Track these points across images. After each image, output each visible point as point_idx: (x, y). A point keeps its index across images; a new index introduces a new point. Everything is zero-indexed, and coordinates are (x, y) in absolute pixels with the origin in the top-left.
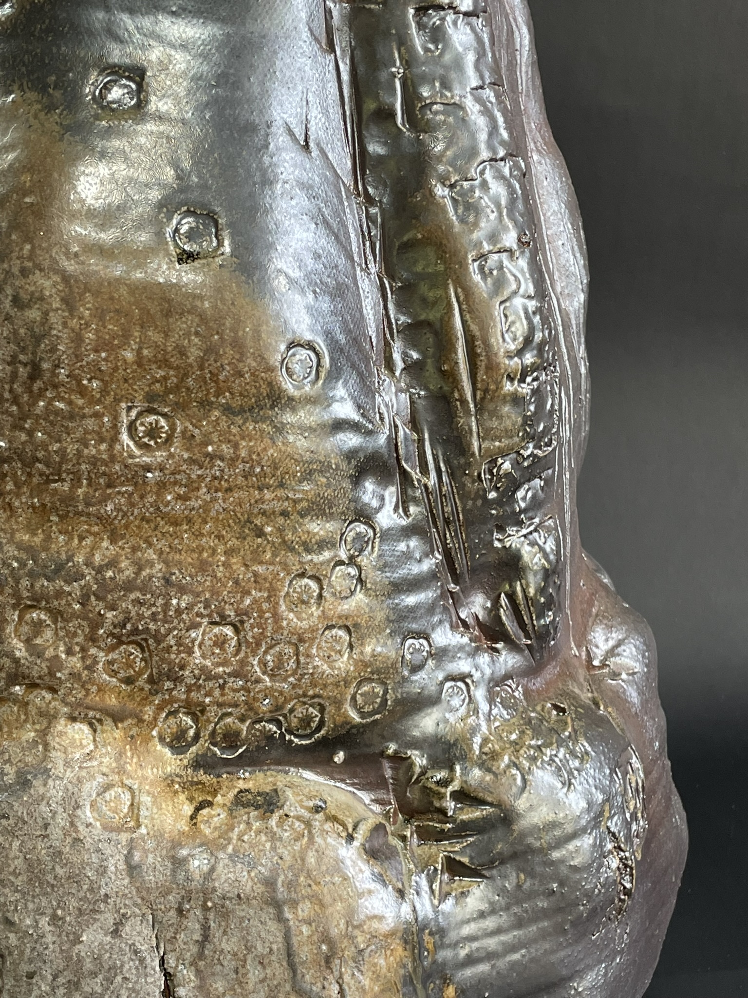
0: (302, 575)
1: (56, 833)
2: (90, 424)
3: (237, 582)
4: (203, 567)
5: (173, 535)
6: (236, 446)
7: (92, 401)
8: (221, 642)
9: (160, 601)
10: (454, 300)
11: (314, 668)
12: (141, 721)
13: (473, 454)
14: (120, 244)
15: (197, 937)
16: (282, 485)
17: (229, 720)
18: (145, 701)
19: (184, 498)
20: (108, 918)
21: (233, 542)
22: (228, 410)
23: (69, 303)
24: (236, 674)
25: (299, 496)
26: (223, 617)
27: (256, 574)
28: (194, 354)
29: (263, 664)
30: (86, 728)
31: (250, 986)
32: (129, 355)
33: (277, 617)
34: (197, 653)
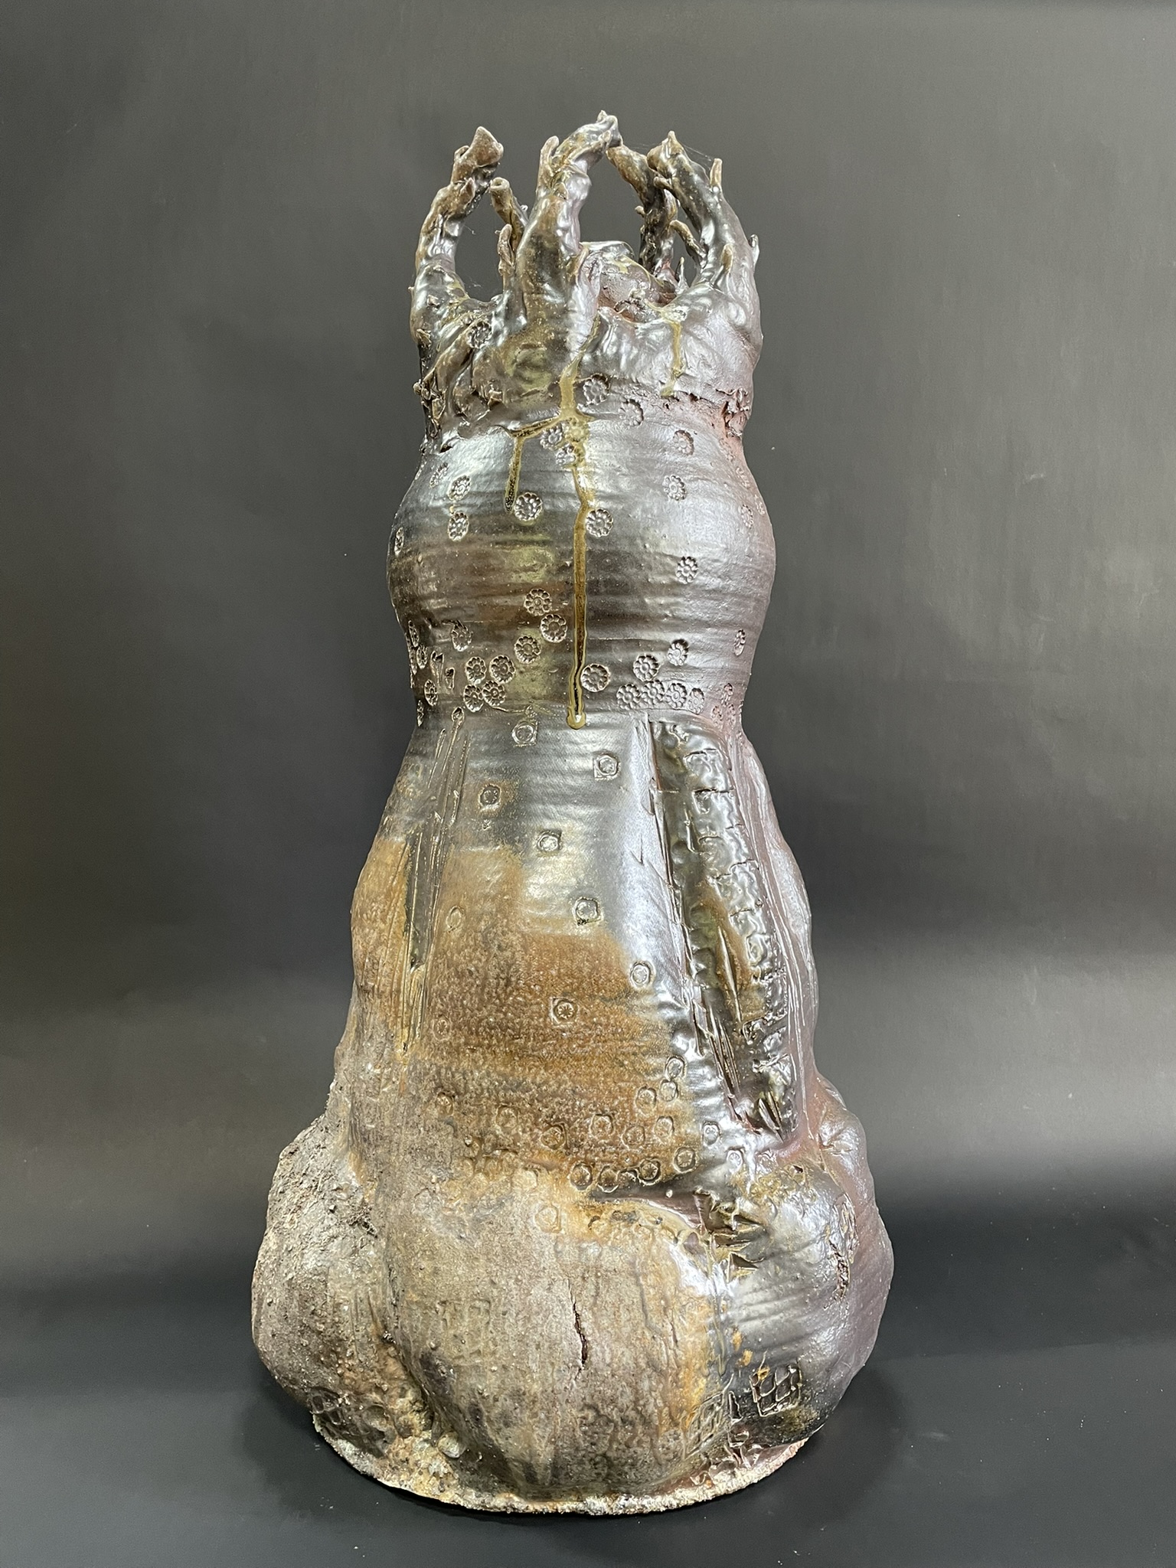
0: (645, 1088)
1: (517, 1232)
2: (535, 1008)
3: (610, 1092)
4: (592, 1083)
5: (577, 1067)
6: (608, 1018)
7: (536, 997)
8: (603, 1126)
9: (570, 1103)
10: (721, 937)
11: (654, 1140)
12: (561, 1170)
13: (737, 1020)
14: (549, 917)
15: (593, 1293)
16: (632, 1038)
17: (608, 1170)
18: (563, 1159)
19: (581, 1046)
20: (545, 1281)
21: (608, 1070)
22: (603, 999)
23: (525, 948)
24: (611, 1144)
25: (642, 1044)
26: (603, 1112)
27: (620, 1088)
28: (586, 970)
29: (626, 1138)
30: (532, 1174)
31: (622, 1323)
32: (554, 973)
33: (632, 1112)
34: (590, 1132)
